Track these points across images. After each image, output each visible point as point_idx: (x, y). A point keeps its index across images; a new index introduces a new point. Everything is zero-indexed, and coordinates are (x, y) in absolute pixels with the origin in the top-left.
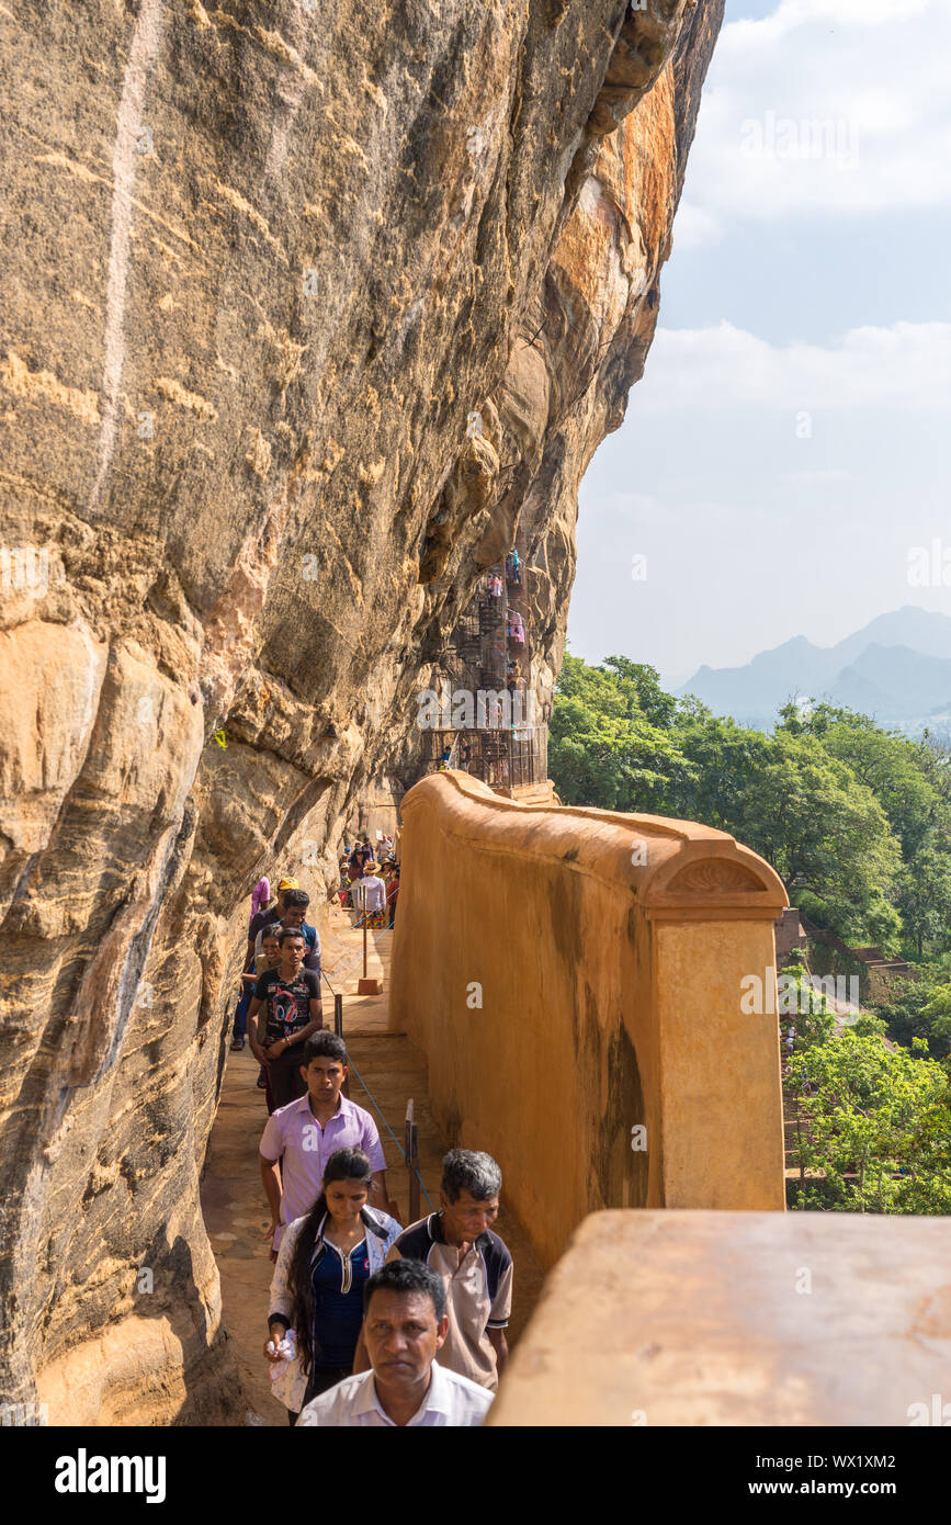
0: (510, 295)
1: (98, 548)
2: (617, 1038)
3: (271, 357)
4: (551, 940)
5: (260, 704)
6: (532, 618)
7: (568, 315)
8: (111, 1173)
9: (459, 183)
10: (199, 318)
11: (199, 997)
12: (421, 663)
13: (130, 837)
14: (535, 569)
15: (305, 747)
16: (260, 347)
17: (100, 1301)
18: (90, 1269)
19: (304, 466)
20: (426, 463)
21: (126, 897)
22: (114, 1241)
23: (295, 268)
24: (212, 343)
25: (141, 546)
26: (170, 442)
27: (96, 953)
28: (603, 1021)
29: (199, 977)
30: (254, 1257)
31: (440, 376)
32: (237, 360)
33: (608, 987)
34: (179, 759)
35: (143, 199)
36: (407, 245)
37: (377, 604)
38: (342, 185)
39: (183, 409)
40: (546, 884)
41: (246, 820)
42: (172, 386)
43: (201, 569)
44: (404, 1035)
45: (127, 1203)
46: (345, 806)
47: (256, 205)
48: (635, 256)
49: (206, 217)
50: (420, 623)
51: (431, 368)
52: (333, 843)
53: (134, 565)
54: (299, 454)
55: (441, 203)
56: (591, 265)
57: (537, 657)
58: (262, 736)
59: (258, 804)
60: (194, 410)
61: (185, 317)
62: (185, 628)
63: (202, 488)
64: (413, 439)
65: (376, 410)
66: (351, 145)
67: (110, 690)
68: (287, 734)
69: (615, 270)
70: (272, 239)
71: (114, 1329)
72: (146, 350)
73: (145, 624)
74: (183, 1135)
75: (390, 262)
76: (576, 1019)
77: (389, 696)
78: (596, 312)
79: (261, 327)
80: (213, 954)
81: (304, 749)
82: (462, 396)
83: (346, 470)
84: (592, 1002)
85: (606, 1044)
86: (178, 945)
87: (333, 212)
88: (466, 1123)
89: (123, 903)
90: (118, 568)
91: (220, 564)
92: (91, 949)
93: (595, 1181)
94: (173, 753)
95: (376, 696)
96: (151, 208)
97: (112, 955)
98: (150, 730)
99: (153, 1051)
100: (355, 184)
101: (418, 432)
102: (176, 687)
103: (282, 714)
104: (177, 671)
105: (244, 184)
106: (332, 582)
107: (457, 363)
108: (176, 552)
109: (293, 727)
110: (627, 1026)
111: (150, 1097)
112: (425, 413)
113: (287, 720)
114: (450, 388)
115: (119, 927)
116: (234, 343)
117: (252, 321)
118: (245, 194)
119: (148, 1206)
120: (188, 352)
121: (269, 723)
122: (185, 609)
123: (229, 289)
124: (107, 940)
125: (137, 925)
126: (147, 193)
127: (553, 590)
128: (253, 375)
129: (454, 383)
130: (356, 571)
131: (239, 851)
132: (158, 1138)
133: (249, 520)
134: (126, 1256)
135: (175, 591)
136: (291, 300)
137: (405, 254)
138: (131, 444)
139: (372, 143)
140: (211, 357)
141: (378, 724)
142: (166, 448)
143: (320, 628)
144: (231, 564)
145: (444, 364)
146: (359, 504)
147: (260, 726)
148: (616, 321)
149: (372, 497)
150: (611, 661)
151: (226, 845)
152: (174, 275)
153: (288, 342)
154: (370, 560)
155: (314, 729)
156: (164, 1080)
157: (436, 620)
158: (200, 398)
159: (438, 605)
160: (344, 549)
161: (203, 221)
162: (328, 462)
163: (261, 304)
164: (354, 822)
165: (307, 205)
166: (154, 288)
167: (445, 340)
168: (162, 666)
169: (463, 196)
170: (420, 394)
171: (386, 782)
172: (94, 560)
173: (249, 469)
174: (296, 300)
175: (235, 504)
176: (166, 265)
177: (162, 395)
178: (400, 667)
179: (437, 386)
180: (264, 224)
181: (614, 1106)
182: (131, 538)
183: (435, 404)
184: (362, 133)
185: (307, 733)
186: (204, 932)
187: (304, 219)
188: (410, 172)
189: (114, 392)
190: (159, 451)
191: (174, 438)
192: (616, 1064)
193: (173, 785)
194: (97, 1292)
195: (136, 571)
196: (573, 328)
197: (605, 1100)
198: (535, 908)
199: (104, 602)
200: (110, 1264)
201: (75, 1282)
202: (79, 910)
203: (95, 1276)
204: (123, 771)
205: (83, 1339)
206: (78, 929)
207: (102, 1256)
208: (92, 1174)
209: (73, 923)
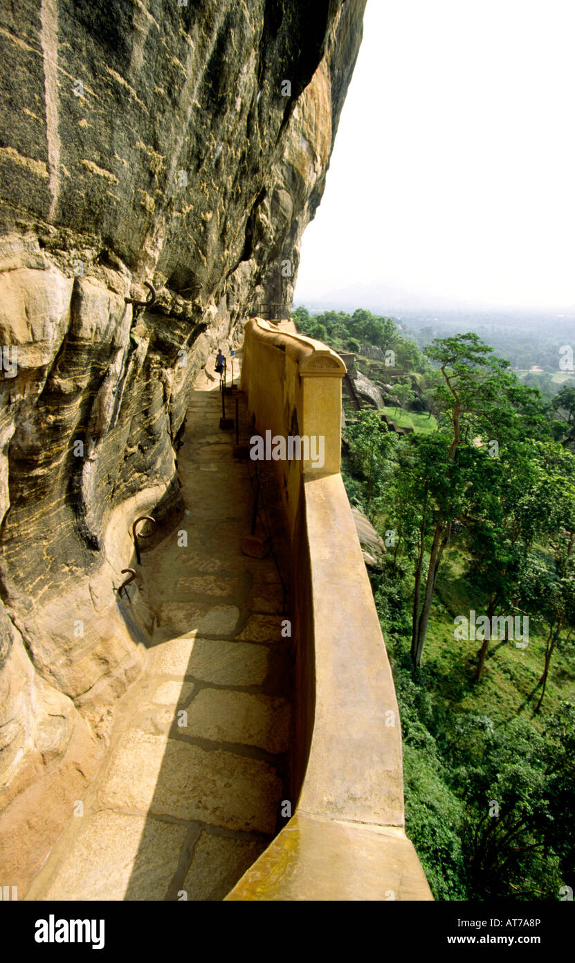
0: (261, 152)
1: (61, 237)
3: (145, 158)
5: (169, 301)
7: (299, 184)
8: (135, 449)
9: (233, 96)
10: (103, 134)
11: (163, 394)
13: (101, 353)
15: (190, 314)
16: (138, 153)
17: (134, 486)
18: (129, 478)
19: (172, 210)
20: (231, 216)
22: (138, 468)
23: (153, 118)
24: (111, 146)
25: (87, 237)
26: (92, 190)
27: (98, 394)
31: (234, 182)
32: (127, 157)
35: (64, 67)
36: (212, 120)
37: (215, 266)
38: (173, 81)
39: (98, 176)
41: (170, 340)
42: (91, 165)
43: (126, 250)
45: (142, 457)
47: (129, 82)
48: (319, 167)
49: (102, 84)
51: (230, 178)
53: (84, 246)
54: (168, 204)
55: (226, 103)
56: (306, 168)
58: (171, 312)
59: (174, 334)
60: (105, 177)
61: (94, 132)
62: (122, 273)
63: (116, 214)
64: (224, 205)
65: (206, 191)
66: (176, 61)
67: (77, 299)
68: (182, 311)
69: (312, 170)
70: (139, 101)
71: (140, 493)
72: (73, 145)
73: (99, 270)
74: (160, 435)
75: (205, 127)
76: (283, 397)
78: (307, 183)
79: (138, 143)
81: (190, 316)
82: (244, 192)
83: (195, 214)
84: (287, 396)
87: (170, 93)
89: (105, 375)
90: (75, 246)
91: (136, 247)
92: (94, 393)
95: (243, 294)
96: (69, 73)
97: (104, 394)
98: (104, 313)
99: (146, 413)
100: (180, 82)
101: (227, 204)
102: (117, 296)
103: (178, 304)
104: (118, 290)
105: (121, 70)
106: (194, 257)
107: (241, 178)
108: (109, 241)
109: (183, 308)
111: (146, 426)
112: (229, 196)
114: (239, 188)
115: (105, 385)
116: (124, 149)
117: (132, 141)
118: (122, 75)
119: (149, 457)
120: (98, 149)
121: (173, 308)
122: (122, 265)
123: (118, 122)
124: (101, 389)
125: (114, 382)
126: (66, 64)
128: (137, 165)
129: (240, 186)
130: (203, 254)
131: (170, 349)
132: (150, 437)
133: (147, 230)
134: (142, 472)
135: (112, 256)
136: (152, 132)
137: (211, 125)
138: (70, 190)
139: (187, 63)
140: (111, 154)
142: (90, 193)
143: (191, 274)
144: (141, 248)
145: (236, 177)
146: (202, 229)
147: (170, 308)
148: (312, 186)
149: (208, 226)
152: (87, 110)
153: (154, 152)
154: (209, 250)
155: (193, 309)
156: (151, 421)
157: (260, 273)
158: (108, 172)
160: (197, 245)
161: (100, 85)
162: (183, 210)
163: (137, 131)
165: (156, 87)
166: (75, 115)
167: (235, 167)
168: (110, 288)
169: (235, 102)
170: (226, 188)
172: (60, 242)
173: (143, 208)
174: (155, 133)
175: (139, 223)
176: (81, 104)
177: (85, 168)
178: (250, 287)
179: (233, 187)
180: (133, 92)
182: (81, 233)
183: (233, 193)
184: (182, 57)
185: (190, 310)
186: (161, 375)
187: (155, 93)
188: (210, 85)
189: (56, 163)
190: (87, 194)
191: (96, 188)
193: (118, 334)
194: (132, 483)
195: (86, 248)
196: (300, 188)
199: (68, 261)
200: (137, 475)
201: (125, 481)
202: (81, 382)
203: (132, 479)
204: (92, 330)
205: (129, 497)
206: (81, 389)
207: (134, 473)
208: (126, 451)
209: (78, 387)
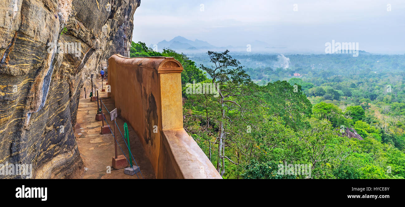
2: (150, 95)
4: (137, 80)
5: (77, 27)
6: (127, 35)
8: (51, 128)
11: (69, 92)
12: (110, 40)
13: (40, 50)
14: (127, 27)
17: (50, 153)
18: (47, 148)
21: (41, 67)
22: (53, 141)
27: (34, 80)
28: (147, 93)
29: (68, 88)
30: (85, 137)
33: (148, 87)
34: (53, 31)
37: (103, 11)
40: (135, 70)
44: (110, 98)
45: (55, 133)
46: (99, 63)
50: (110, 34)
52: (97, 69)
57: (128, 41)
58: (78, 35)
68: (84, 36)
71: (54, 158)
74: (67, 119)
76: (142, 93)
77: (105, 45)
80: (71, 83)
81: (88, 40)
84: (145, 90)
85: (148, 97)
86: (62, 81)
88: (122, 111)
89: (40, 68)
92: (32, 79)
93: (146, 120)
94: (50, 29)
95: (103, 45)
97: (39, 81)
98: (43, 22)
99: (59, 103)
102: (50, 13)
103: (83, 31)
104: (50, 9)
106: (92, 2)
109: (85, 34)
110: (153, 94)
111: (59, 112)
113: (84, 32)
115: (40, 74)
121: (79, 32)
124: (37, 78)
125: (45, 74)
127: (130, 31)
130: (97, 1)
131: (75, 61)
132: (61, 120)
134: (56, 143)
141: (104, 49)
143: (90, 12)
147: (77, 33)
150: (139, 42)
151: (72, 60)
155: (90, 36)
156: (62, 109)
157: (113, 33)
159: (113, 31)
164: (100, 66)
168: (46, 6)
171: (105, 59)
178: (107, 41)
181: (150, 108)
185: (89, 36)
186: (69, 78)
192: (150, 100)
193: (51, 38)
194: (49, 152)
197: (148, 106)
198: (134, 75)
200: (52, 146)
201: (44, 150)
202: (25, 68)
203: (49, 149)
204: (34, 31)
205: (47, 161)
206: (25, 74)
207: (50, 144)
208: (46, 129)
209: (23, 72)
